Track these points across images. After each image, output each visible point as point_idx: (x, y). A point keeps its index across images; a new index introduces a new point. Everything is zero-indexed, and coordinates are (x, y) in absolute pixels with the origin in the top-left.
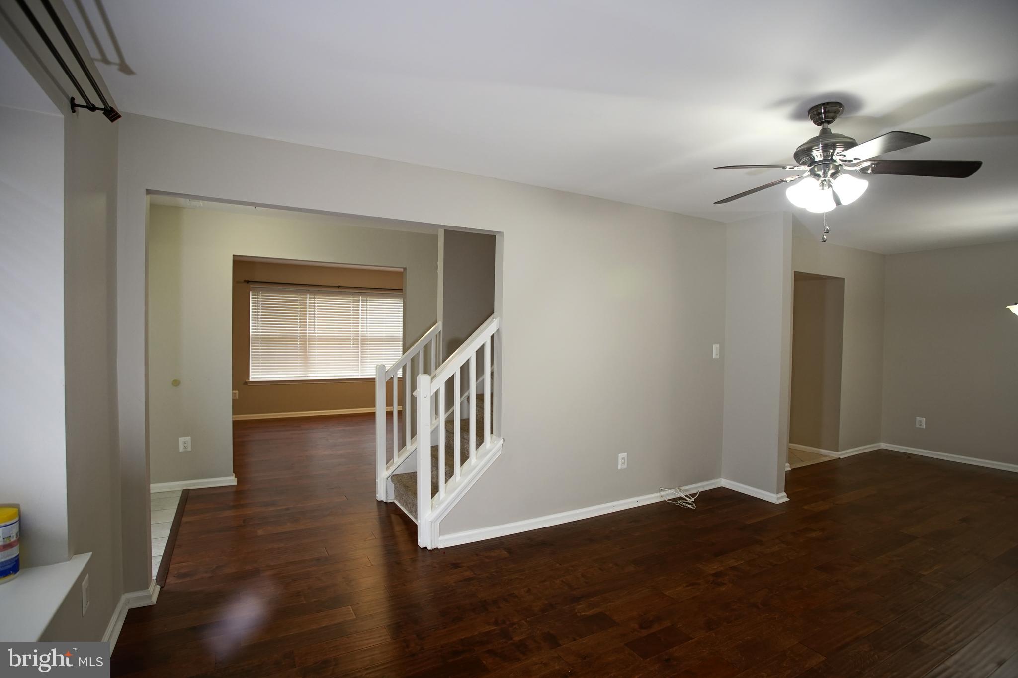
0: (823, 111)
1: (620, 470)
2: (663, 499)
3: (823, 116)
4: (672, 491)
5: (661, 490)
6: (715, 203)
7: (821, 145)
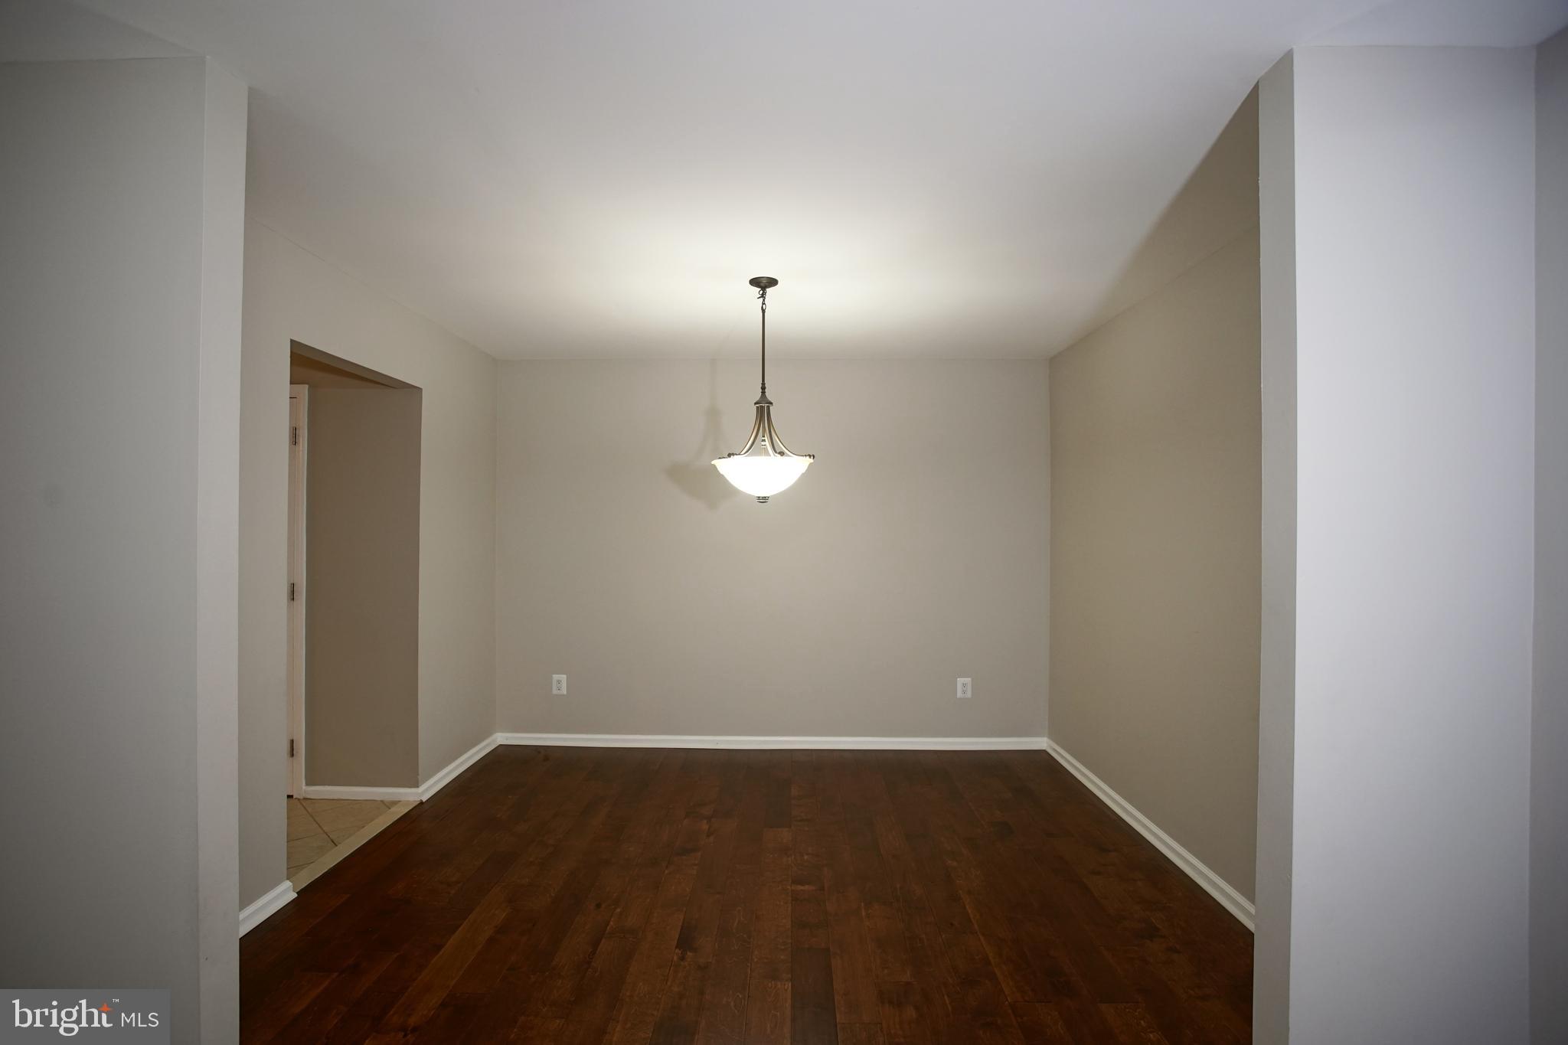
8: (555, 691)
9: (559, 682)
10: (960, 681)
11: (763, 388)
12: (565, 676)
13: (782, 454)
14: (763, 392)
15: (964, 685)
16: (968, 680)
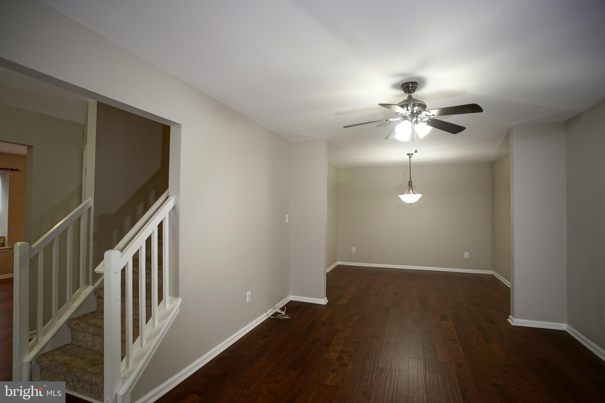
0: (410, 86)
1: (248, 303)
2: (268, 317)
3: (410, 89)
4: (271, 310)
5: (266, 311)
6: (344, 127)
7: (412, 104)
8: (352, 252)
9: (353, 249)
10: (465, 253)
11: (410, 178)
12: (355, 248)
13: (415, 194)
14: (410, 179)
16: (468, 253)
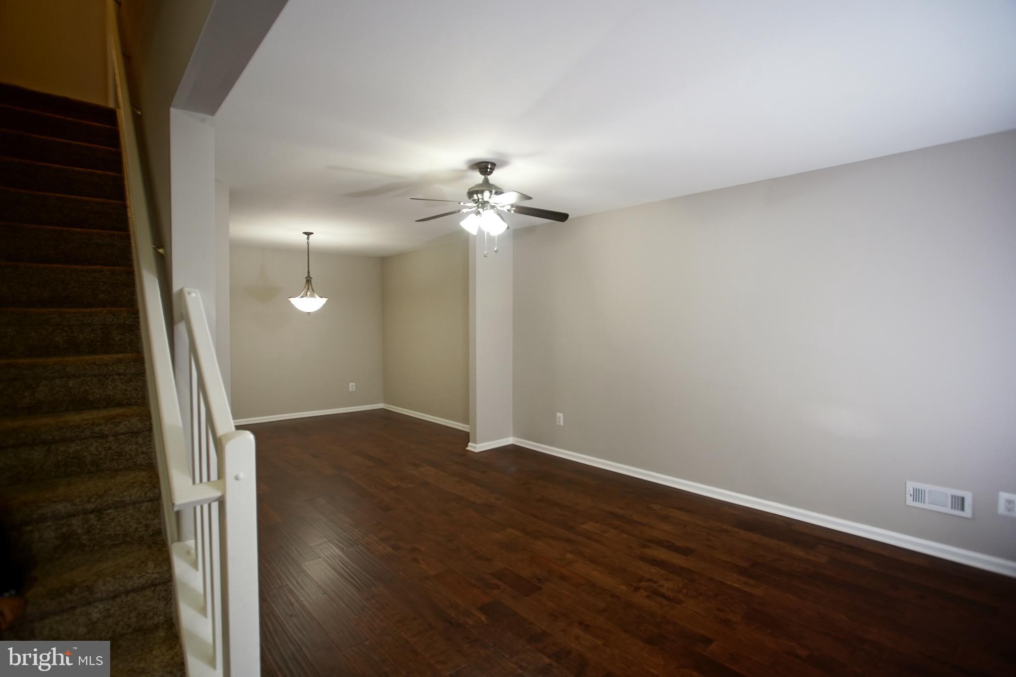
10: (351, 384)
13: (316, 297)
14: (308, 274)
15: (352, 386)
16: (354, 384)
